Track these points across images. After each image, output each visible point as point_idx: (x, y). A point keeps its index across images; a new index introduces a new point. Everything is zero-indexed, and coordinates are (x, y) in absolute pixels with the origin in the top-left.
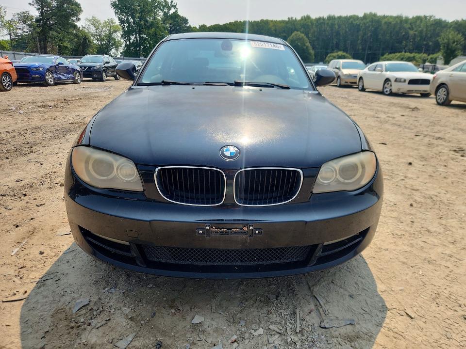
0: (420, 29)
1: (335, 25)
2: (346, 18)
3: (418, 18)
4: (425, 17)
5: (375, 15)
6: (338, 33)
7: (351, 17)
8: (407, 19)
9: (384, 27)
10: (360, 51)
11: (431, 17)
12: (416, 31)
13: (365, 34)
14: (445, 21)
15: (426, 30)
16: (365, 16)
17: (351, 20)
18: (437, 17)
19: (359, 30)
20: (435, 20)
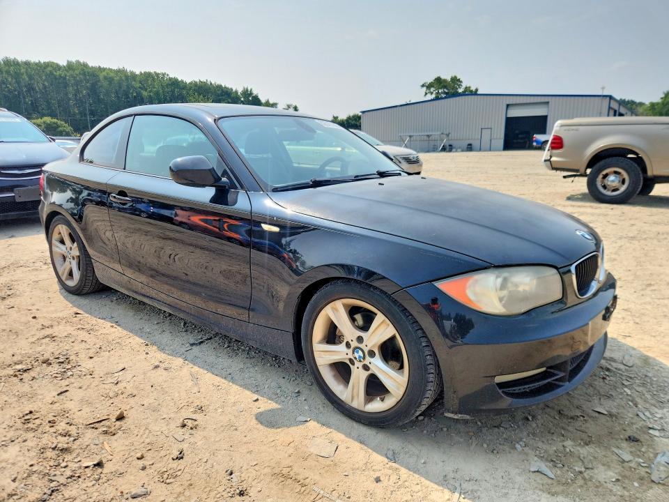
0: (155, 89)
1: (23, 74)
2: (38, 64)
3: (148, 76)
4: (157, 75)
5: (85, 65)
6: (30, 88)
7: (47, 65)
8: (134, 76)
9: (105, 84)
10: (78, 117)
11: (164, 75)
12: (150, 92)
13: (78, 91)
14: (182, 81)
15: (163, 92)
16: (70, 66)
17: (49, 69)
18: (172, 76)
19: (66, 86)
20: (170, 79)
